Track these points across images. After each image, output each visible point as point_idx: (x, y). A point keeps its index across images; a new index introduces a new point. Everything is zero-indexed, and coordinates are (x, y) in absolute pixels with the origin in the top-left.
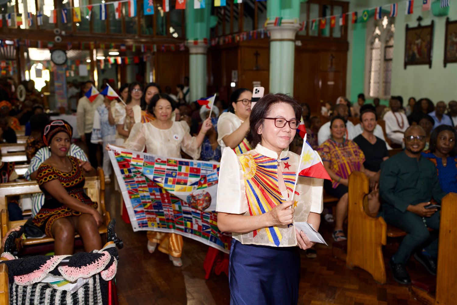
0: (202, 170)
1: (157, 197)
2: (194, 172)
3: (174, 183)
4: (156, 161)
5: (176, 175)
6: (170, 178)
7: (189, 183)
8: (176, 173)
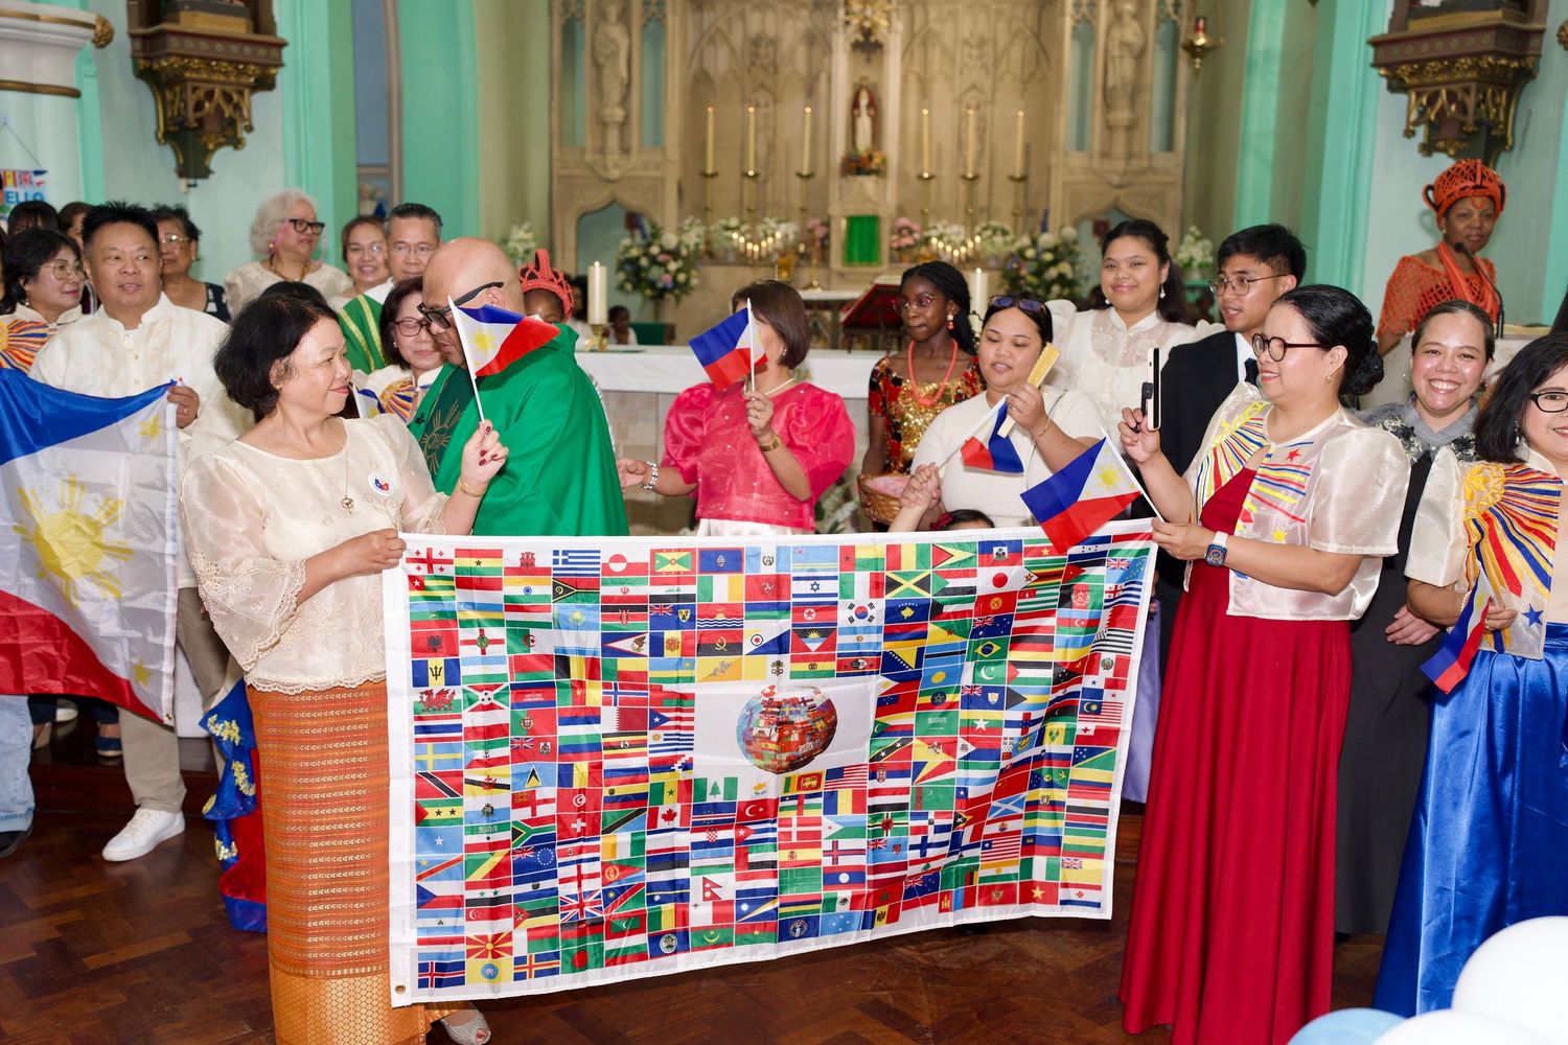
0: (797, 579)
1: (544, 811)
2: (766, 597)
3: (686, 651)
4: (607, 570)
5: (692, 618)
6: (670, 635)
7: (748, 647)
8: (693, 608)
